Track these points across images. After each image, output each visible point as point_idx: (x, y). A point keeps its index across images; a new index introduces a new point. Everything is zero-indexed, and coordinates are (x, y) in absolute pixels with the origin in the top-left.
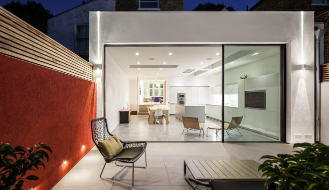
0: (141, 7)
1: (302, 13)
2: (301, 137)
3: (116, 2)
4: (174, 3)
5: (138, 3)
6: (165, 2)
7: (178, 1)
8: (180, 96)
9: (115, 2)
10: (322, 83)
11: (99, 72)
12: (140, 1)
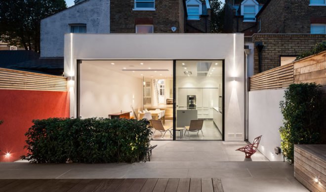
0: (137, 7)
1: (235, 35)
2: (233, 135)
3: (111, 2)
4: (170, 3)
5: (133, 3)
6: (161, 2)
7: (174, 1)
8: (190, 99)
9: (109, 2)
10: (249, 92)
11: (72, 84)
12: (135, 1)
